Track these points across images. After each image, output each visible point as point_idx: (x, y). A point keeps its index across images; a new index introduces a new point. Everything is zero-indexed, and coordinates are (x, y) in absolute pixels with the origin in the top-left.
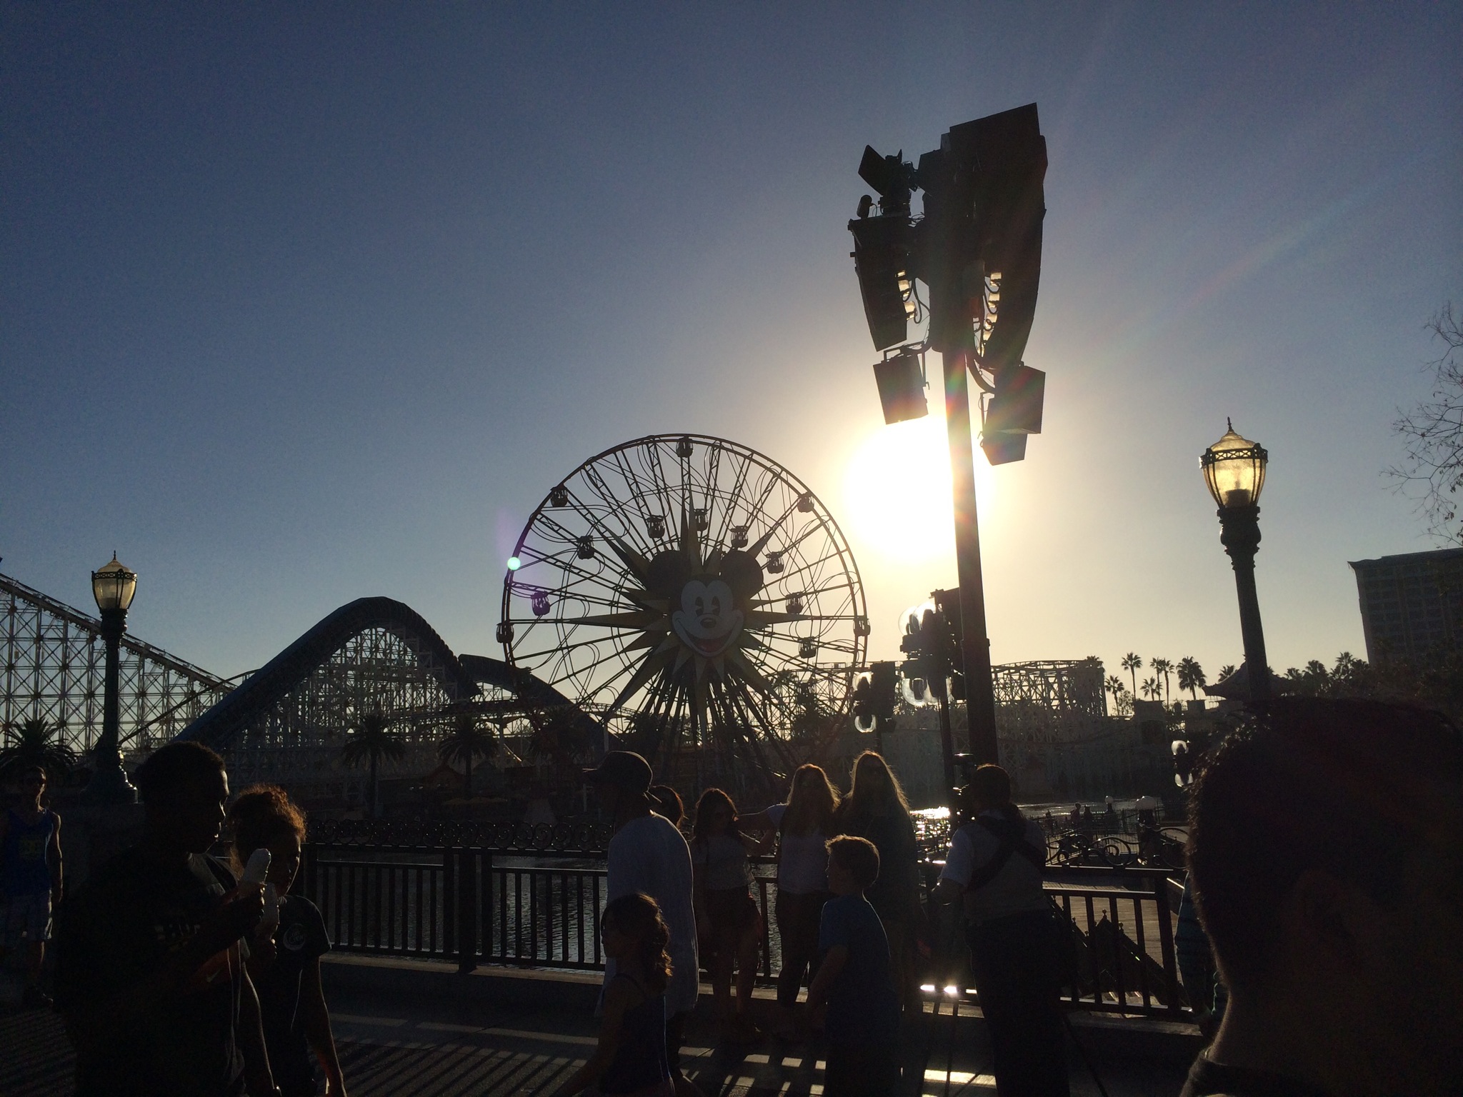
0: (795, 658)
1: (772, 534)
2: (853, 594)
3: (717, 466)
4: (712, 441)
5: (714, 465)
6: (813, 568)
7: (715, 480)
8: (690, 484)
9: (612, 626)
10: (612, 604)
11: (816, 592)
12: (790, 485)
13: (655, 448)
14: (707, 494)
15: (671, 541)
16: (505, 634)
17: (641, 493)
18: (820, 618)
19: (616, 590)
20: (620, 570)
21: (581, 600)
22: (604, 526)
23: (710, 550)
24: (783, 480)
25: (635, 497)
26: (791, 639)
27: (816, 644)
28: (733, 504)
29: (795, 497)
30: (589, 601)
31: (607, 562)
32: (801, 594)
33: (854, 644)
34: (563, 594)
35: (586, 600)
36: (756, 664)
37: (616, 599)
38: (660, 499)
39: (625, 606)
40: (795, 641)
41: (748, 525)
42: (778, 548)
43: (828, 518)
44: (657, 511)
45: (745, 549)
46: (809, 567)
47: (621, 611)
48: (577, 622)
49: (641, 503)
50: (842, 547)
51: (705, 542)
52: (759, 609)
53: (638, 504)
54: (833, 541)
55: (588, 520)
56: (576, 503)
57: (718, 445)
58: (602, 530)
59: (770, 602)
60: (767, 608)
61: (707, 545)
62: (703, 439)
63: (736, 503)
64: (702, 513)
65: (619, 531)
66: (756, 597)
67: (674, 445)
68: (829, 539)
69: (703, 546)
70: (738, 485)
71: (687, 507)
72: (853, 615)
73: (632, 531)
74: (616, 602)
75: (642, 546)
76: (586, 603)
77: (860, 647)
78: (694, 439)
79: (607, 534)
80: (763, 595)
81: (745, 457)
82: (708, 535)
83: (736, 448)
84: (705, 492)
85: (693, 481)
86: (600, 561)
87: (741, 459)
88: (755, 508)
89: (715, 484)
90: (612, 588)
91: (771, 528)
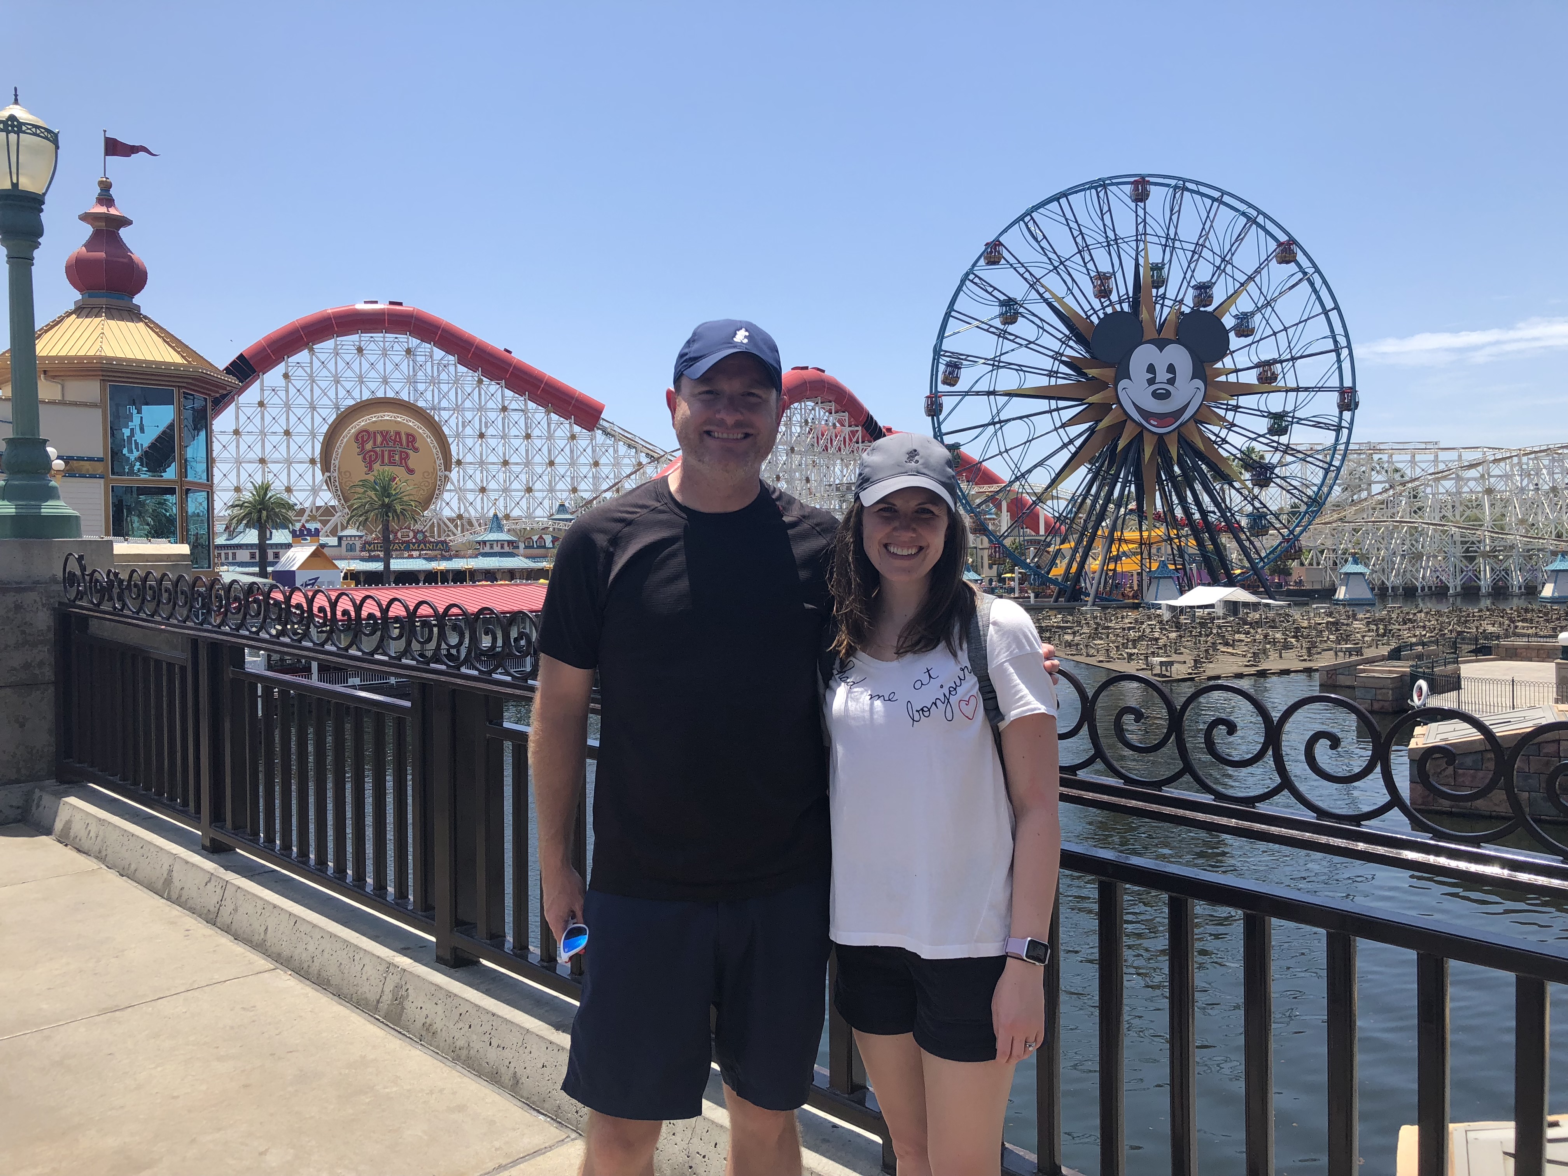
0: (1263, 436)
1: (1242, 291)
2: (1339, 361)
3: (1179, 211)
4: (1173, 182)
5: (1174, 211)
6: (1291, 331)
7: (1176, 228)
8: (1145, 234)
9: (1050, 398)
10: (1051, 374)
11: (1293, 359)
12: (1268, 232)
13: (1106, 192)
14: (1166, 246)
15: (1120, 302)
16: (934, 408)
17: (1087, 246)
18: (1297, 389)
19: (1055, 359)
20: (1060, 336)
21: (1017, 370)
22: (1043, 286)
23: (1166, 310)
24: (1259, 225)
25: (1080, 252)
26: (1259, 413)
27: (1290, 419)
28: (1196, 256)
29: (1273, 245)
30: (1025, 371)
31: (1046, 327)
32: (1275, 361)
33: (1337, 420)
34: (996, 364)
35: (1022, 370)
36: (1215, 442)
37: (1055, 369)
38: (1110, 254)
39: (1066, 377)
40: (1264, 416)
41: (1213, 281)
42: (1249, 307)
43: (1313, 270)
44: (1105, 267)
45: (1210, 309)
46: (1285, 329)
47: (1061, 382)
48: (1010, 394)
49: (1087, 258)
50: (1329, 304)
51: (1161, 302)
52: (1223, 378)
53: (1083, 259)
54: (1319, 298)
55: (1025, 279)
56: (1012, 260)
57: (1181, 186)
58: (1042, 290)
59: (1237, 371)
60: (1232, 378)
61: (1163, 305)
62: (1162, 179)
63: (1200, 256)
64: (1157, 268)
65: (1060, 290)
66: (1219, 365)
67: (1128, 189)
68: (1314, 297)
69: (1158, 307)
70: (1204, 233)
71: (1141, 261)
72: (1338, 385)
73: (1076, 291)
74: (1055, 372)
75: (1087, 307)
76: (1021, 373)
77: (1344, 424)
78: (1152, 180)
79: (1047, 295)
80: (1228, 362)
81: (1214, 200)
82: (1165, 294)
83: (1203, 189)
84: (1163, 243)
85: (1149, 230)
86: (1038, 326)
87: (1208, 202)
88: (1223, 260)
89: (1176, 233)
90: (1052, 357)
91: (1242, 285)
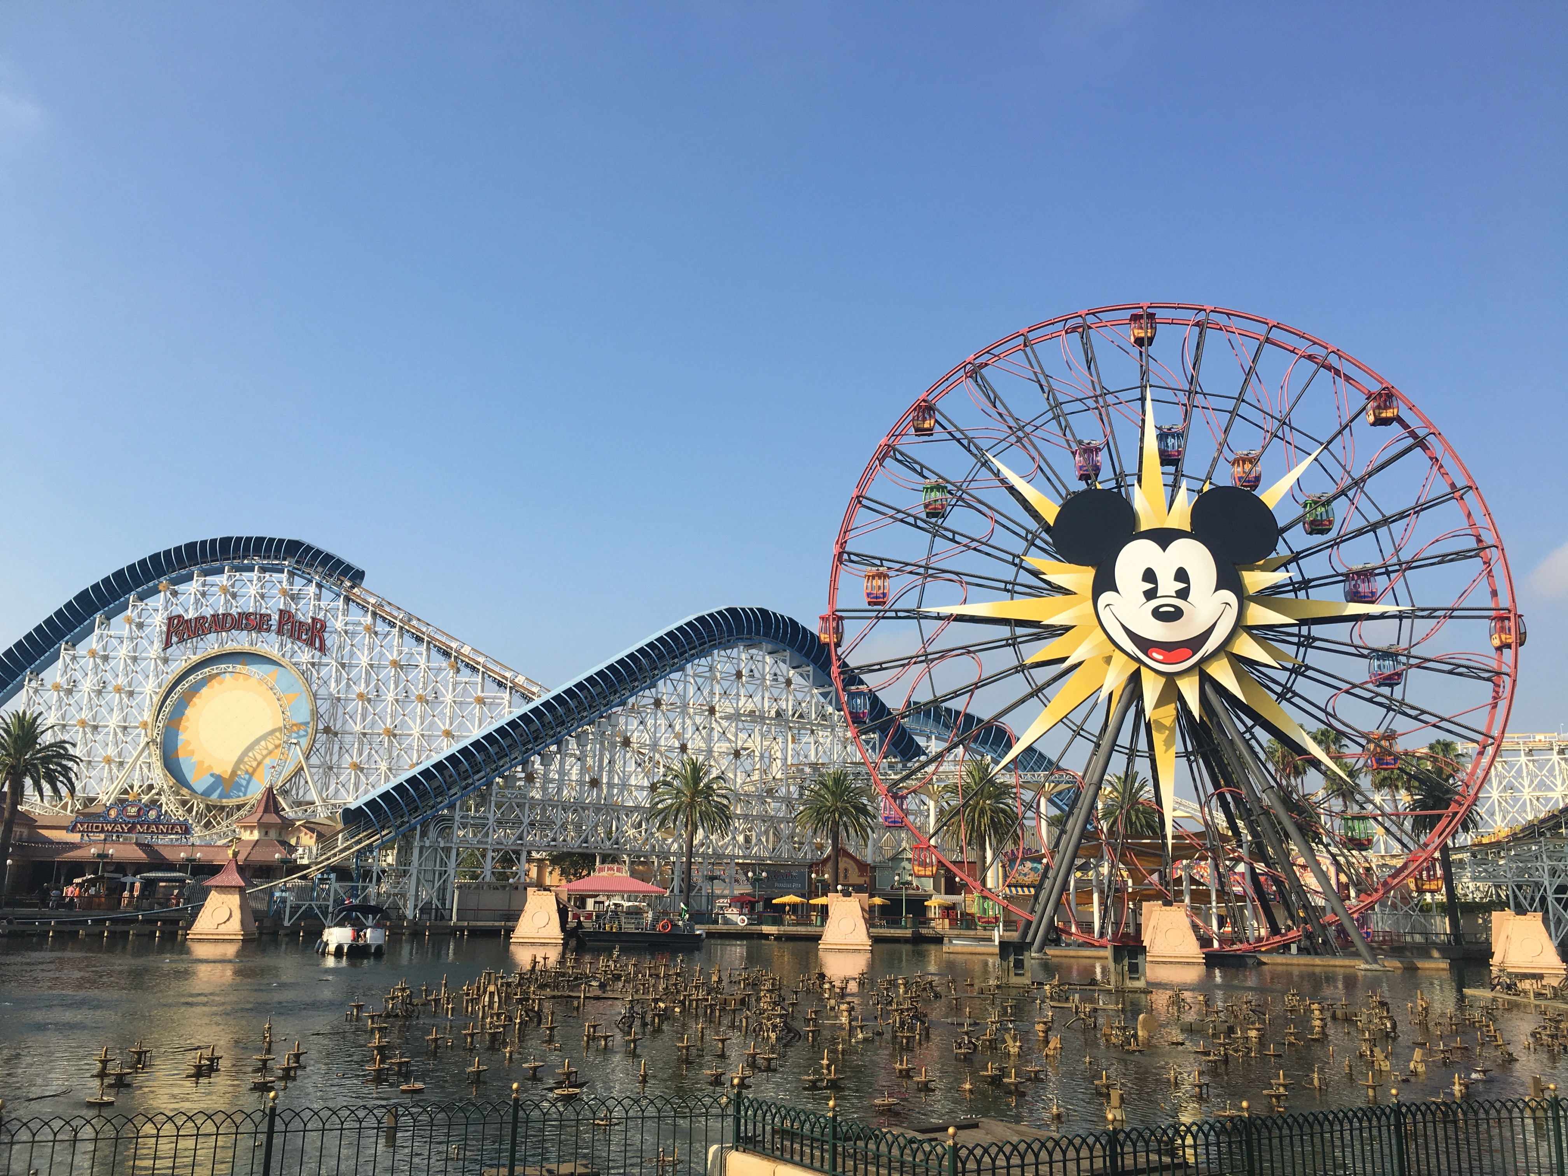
0: (1361, 686)
2: (1487, 568)
12: (1348, 379)
26: (1352, 650)
27: (1405, 660)
32: (1375, 572)
40: (1363, 656)
43: (1425, 427)
54: (1443, 472)
68: (1435, 469)
77: (1505, 670)
